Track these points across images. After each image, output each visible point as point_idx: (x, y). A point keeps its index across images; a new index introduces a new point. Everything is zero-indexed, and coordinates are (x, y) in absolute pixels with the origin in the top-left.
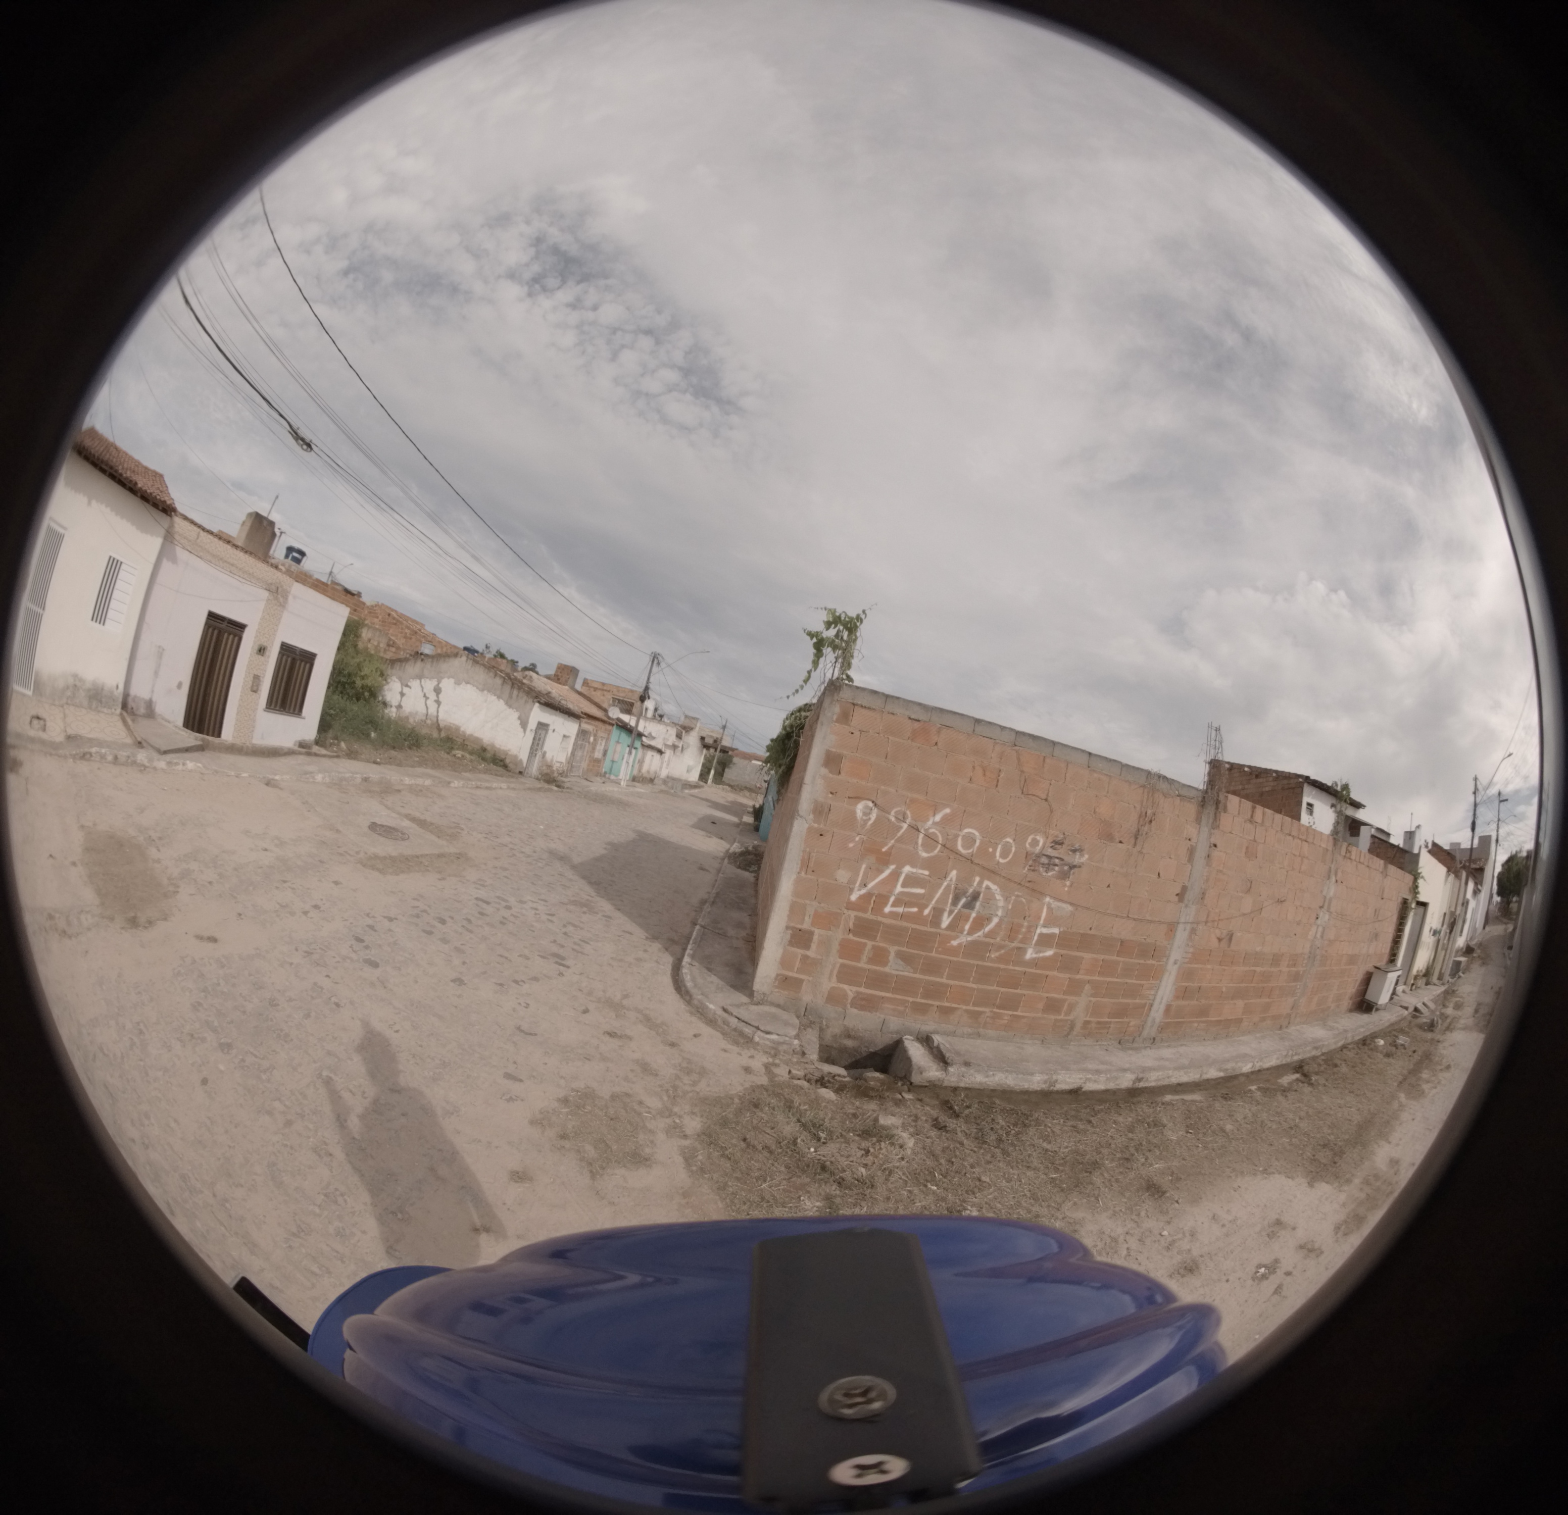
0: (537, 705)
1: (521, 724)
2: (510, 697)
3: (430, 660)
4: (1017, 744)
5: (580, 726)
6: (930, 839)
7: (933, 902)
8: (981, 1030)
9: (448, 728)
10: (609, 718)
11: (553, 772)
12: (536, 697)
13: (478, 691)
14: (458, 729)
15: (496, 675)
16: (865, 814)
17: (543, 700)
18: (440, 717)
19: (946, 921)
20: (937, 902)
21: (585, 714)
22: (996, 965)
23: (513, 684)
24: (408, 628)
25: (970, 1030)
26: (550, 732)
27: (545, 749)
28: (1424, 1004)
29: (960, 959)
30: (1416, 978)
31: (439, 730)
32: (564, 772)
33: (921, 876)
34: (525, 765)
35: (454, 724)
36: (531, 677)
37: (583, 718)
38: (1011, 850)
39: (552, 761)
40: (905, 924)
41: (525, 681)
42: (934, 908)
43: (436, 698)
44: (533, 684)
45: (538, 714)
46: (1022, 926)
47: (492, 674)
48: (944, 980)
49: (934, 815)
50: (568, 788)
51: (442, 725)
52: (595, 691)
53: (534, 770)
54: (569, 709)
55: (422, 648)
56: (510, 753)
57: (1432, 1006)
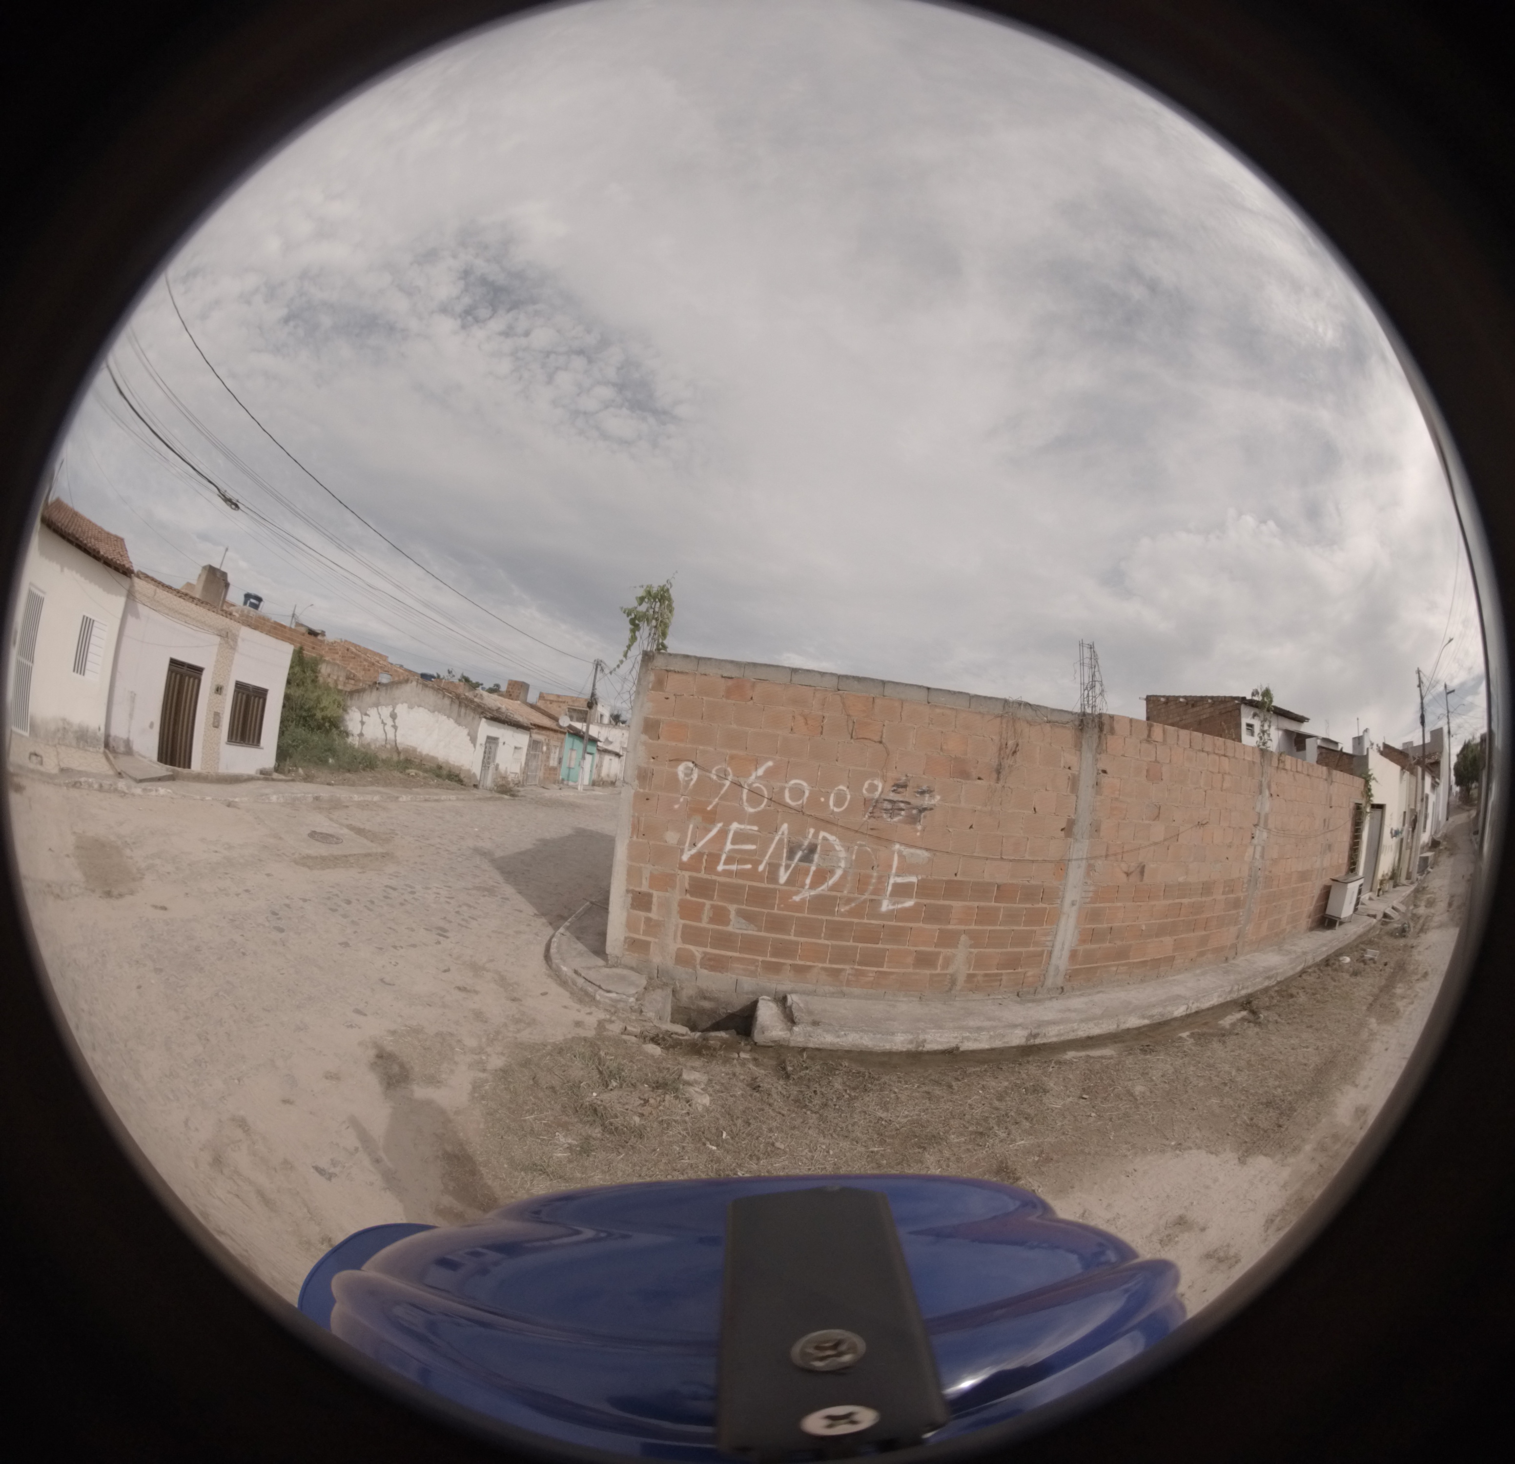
0: (484, 720)
1: (471, 739)
2: (459, 715)
3: (384, 688)
4: (840, 688)
5: (531, 736)
6: (755, 794)
7: (767, 857)
8: (845, 989)
9: (406, 751)
10: (561, 727)
11: (508, 783)
12: (482, 713)
13: (429, 712)
14: (415, 750)
15: (444, 696)
16: (686, 775)
17: (489, 715)
18: (398, 741)
19: (783, 877)
20: (770, 857)
21: (535, 725)
22: (848, 920)
23: (460, 703)
24: (365, 660)
25: (832, 989)
26: (501, 744)
27: (498, 761)
28: (1393, 908)
29: (806, 915)
30: (1382, 882)
31: (399, 753)
32: (520, 782)
33: (750, 832)
34: (478, 778)
35: (411, 746)
36: (481, 695)
37: (532, 729)
38: (846, 798)
39: (506, 772)
40: (740, 882)
41: (476, 700)
42: (769, 864)
43: (393, 724)
44: (484, 702)
45: (485, 729)
46: (871, 877)
47: (440, 696)
48: (792, 938)
49: (756, 769)
50: (522, 796)
51: (400, 747)
52: (551, 703)
53: (489, 782)
54: (518, 722)
55: (380, 678)
56: (463, 768)
57: (1402, 908)
